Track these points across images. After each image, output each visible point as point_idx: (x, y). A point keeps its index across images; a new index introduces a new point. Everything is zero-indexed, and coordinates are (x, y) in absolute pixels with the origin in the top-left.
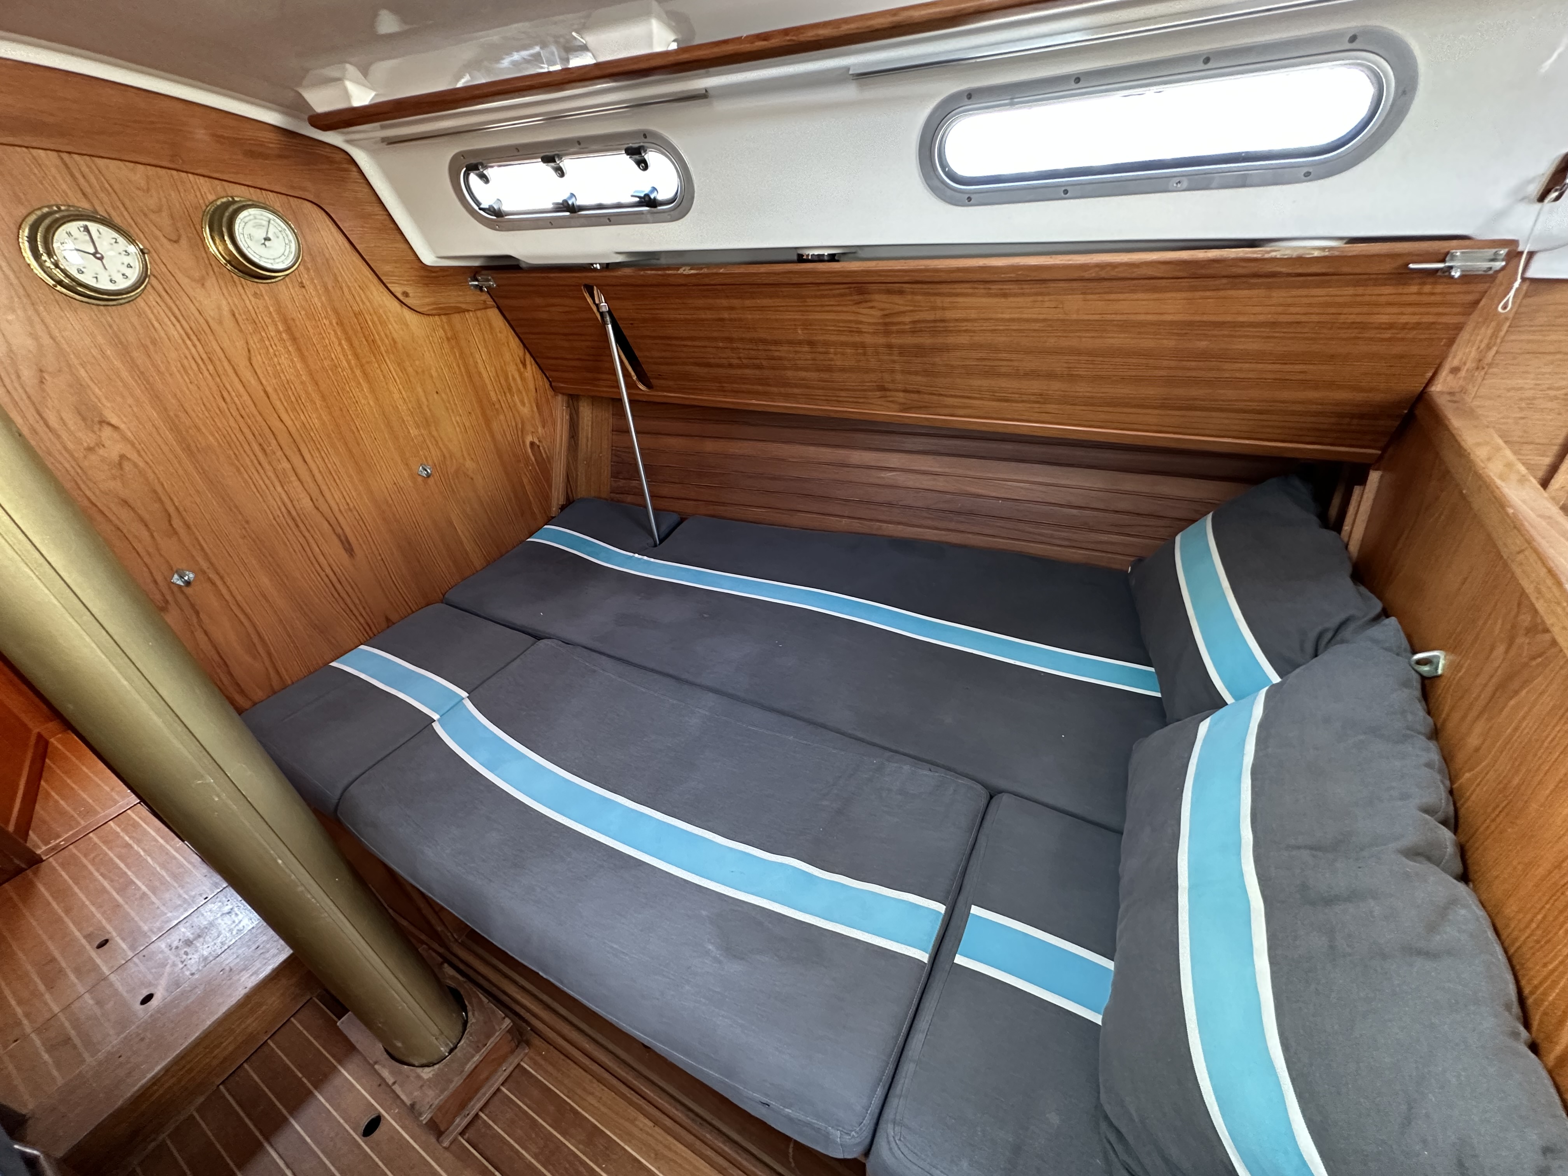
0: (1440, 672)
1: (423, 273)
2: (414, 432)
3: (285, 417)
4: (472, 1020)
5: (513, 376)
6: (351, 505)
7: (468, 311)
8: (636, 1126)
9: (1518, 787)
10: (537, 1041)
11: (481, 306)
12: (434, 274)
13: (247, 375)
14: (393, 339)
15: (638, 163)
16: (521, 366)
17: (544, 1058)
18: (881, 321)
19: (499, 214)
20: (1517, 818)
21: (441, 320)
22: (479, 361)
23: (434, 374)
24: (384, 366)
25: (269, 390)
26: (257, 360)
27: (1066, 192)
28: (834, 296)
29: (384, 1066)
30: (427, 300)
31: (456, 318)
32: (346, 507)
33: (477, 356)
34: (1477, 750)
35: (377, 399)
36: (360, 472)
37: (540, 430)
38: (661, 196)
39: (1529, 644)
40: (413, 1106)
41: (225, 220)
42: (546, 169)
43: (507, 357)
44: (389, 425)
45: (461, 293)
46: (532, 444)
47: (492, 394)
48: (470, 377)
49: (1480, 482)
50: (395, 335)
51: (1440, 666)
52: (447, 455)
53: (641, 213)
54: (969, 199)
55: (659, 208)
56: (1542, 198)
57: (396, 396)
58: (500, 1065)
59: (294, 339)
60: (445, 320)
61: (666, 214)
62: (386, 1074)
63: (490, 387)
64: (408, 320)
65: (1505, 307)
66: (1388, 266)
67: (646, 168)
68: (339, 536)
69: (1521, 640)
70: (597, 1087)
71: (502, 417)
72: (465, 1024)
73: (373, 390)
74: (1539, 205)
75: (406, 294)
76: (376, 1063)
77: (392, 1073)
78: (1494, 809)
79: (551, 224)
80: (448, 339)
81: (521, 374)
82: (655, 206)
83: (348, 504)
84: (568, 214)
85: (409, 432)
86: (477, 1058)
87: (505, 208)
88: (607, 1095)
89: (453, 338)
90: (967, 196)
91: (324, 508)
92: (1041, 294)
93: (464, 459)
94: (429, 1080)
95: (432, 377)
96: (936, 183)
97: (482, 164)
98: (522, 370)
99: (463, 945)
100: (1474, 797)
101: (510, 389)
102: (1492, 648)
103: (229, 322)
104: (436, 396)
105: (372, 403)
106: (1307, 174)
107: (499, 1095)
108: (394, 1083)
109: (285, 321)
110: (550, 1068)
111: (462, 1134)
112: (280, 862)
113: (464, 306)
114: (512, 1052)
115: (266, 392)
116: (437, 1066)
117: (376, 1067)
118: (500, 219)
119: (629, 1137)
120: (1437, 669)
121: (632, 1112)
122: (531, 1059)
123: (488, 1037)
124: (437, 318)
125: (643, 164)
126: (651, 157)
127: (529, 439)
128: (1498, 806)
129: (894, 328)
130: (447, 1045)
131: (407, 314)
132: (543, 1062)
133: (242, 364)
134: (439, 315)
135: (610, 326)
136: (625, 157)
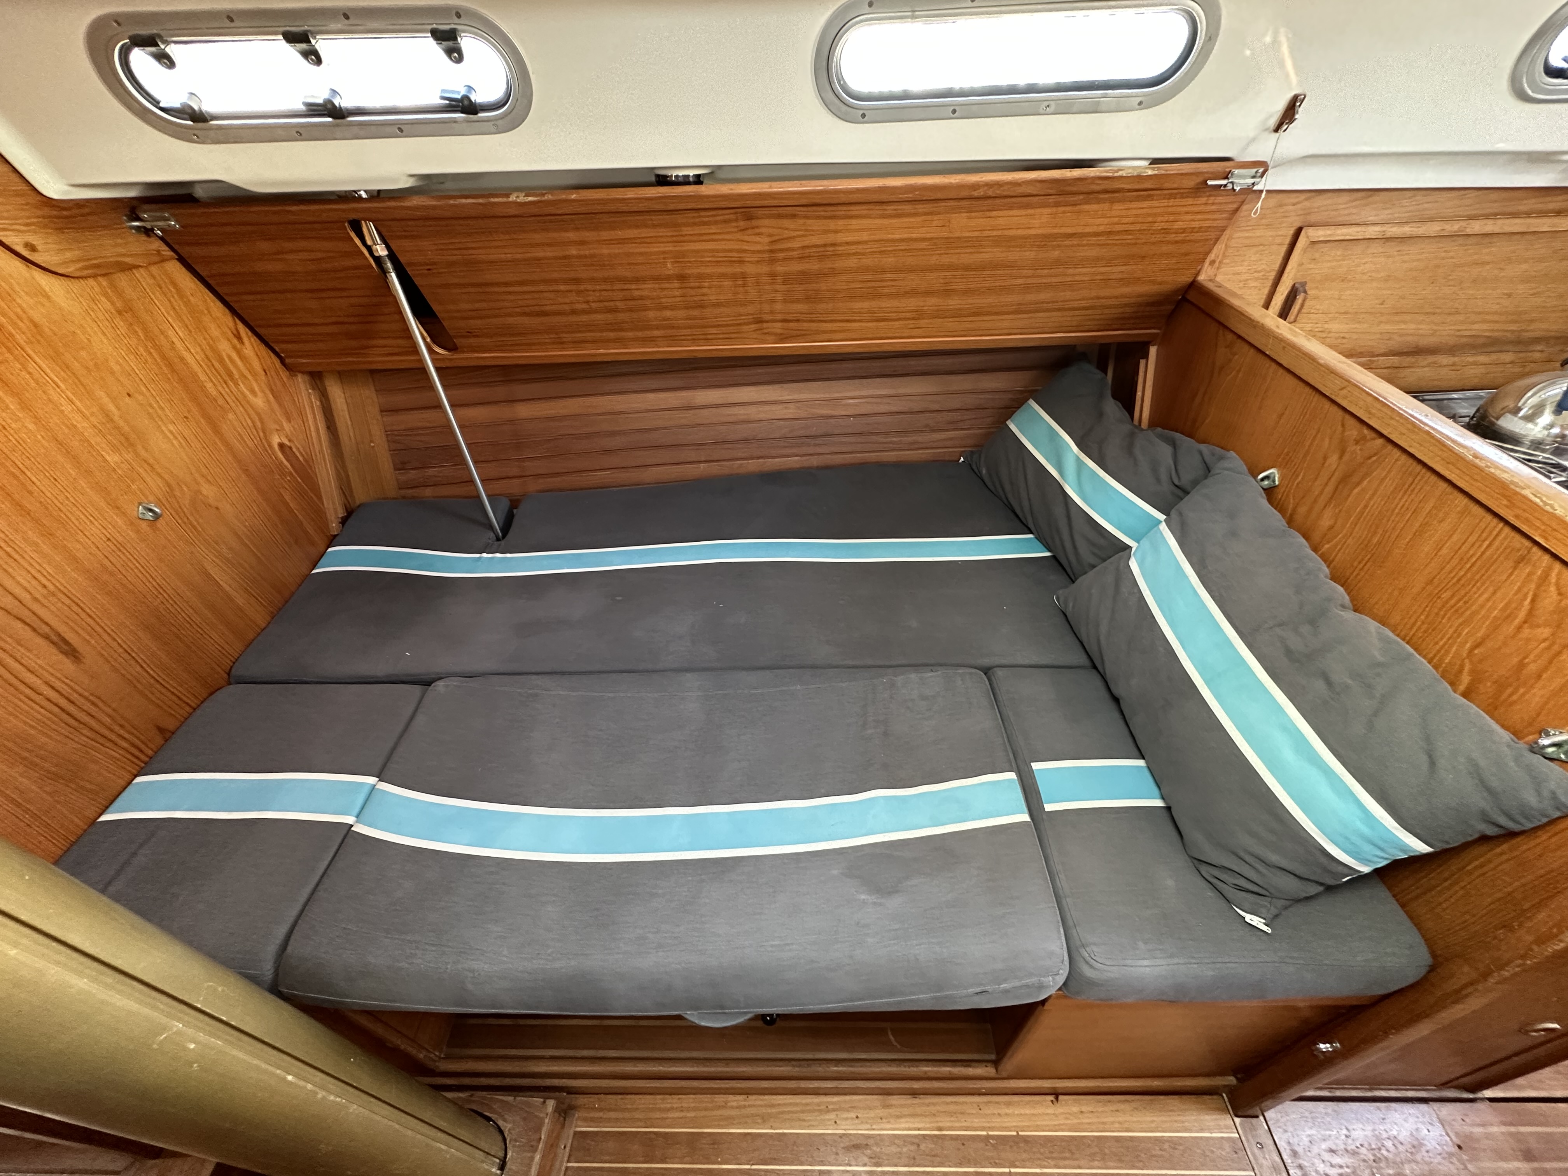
0: (1277, 483)
1: (46, 211)
2: (112, 458)
4: (504, 1124)
5: (229, 357)
6: (51, 587)
7: (137, 267)
8: (732, 1107)
9: (1379, 543)
10: (582, 1100)
11: (156, 259)
12: (65, 213)
14: (32, 321)
15: (449, 52)
16: (235, 341)
17: (601, 1110)
18: (767, 248)
19: (199, 117)
20: (1383, 562)
21: (100, 285)
22: (175, 340)
23: (116, 368)
24: (31, 366)
27: (954, 111)
28: (716, 223)
30: (68, 255)
31: (123, 280)
32: (45, 592)
33: (171, 333)
34: (1331, 528)
35: (36, 419)
36: (48, 534)
37: (285, 424)
38: (478, 98)
39: (1361, 450)
42: (290, 53)
43: (215, 332)
44: (68, 453)
45: (119, 241)
46: (281, 446)
47: (209, 385)
48: (170, 365)
49: (1283, 344)
50: (36, 316)
51: (1277, 479)
52: (173, 483)
53: (455, 121)
54: (863, 116)
55: (480, 115)
56: (1276, 130)
57: (67, 408)
58: (557, 1146)
60: (104, 283)
61: (491, 124)
63: (203, 377)
64: (47, 289)
65: (1255, 214)
66: (1191, 183)
67: (460, 59)
68: (46, 637)
69: (1352, 448)
70: (673, 1101)
71: (231, 416)
72: (502, 1135)
73: (25, 406)
74: (1277, 135)
75: (33, 248)
78: (1360, 563)
79: (300, 134)
80: (119, 312)
81: (239, 352)
82: (476, 113)
83: (45, 586)
84: (330, 119)
85: (106, 461)
87: (208, 106)
88: (688, 1101)
89: (126, 310)
90: (862, 112)
92: (931, 214)
93: (198, 484)
95: (113, 373)
96: (830, 96)
97: (160, 36)
98: (239, 346)
99: (448, 1057)
100: (1337, 560)
101: (230, 375)
102: (1325, 458)
104: (127, 399)
105: (31, 427)
106: (1140, 103)
110: (613, 1115)
113: (128, 260)
114: (565, 1124)
118: (200, 125)
119: (730, 1121)
120: (1274, 481)
121: (720, 1099)
122: (585, 1119)
123: (538, 1130)
124: (91, 282)
125: (455, 53)
126: (467, 43)
127: (276, 440)
128: (1363, 560)
129: (781, 255)
130: (493, 1164)
131: (44, 280)
132: (601, 1114)
134: (94, 276)
135: (393, 275)
136: (431, 42)
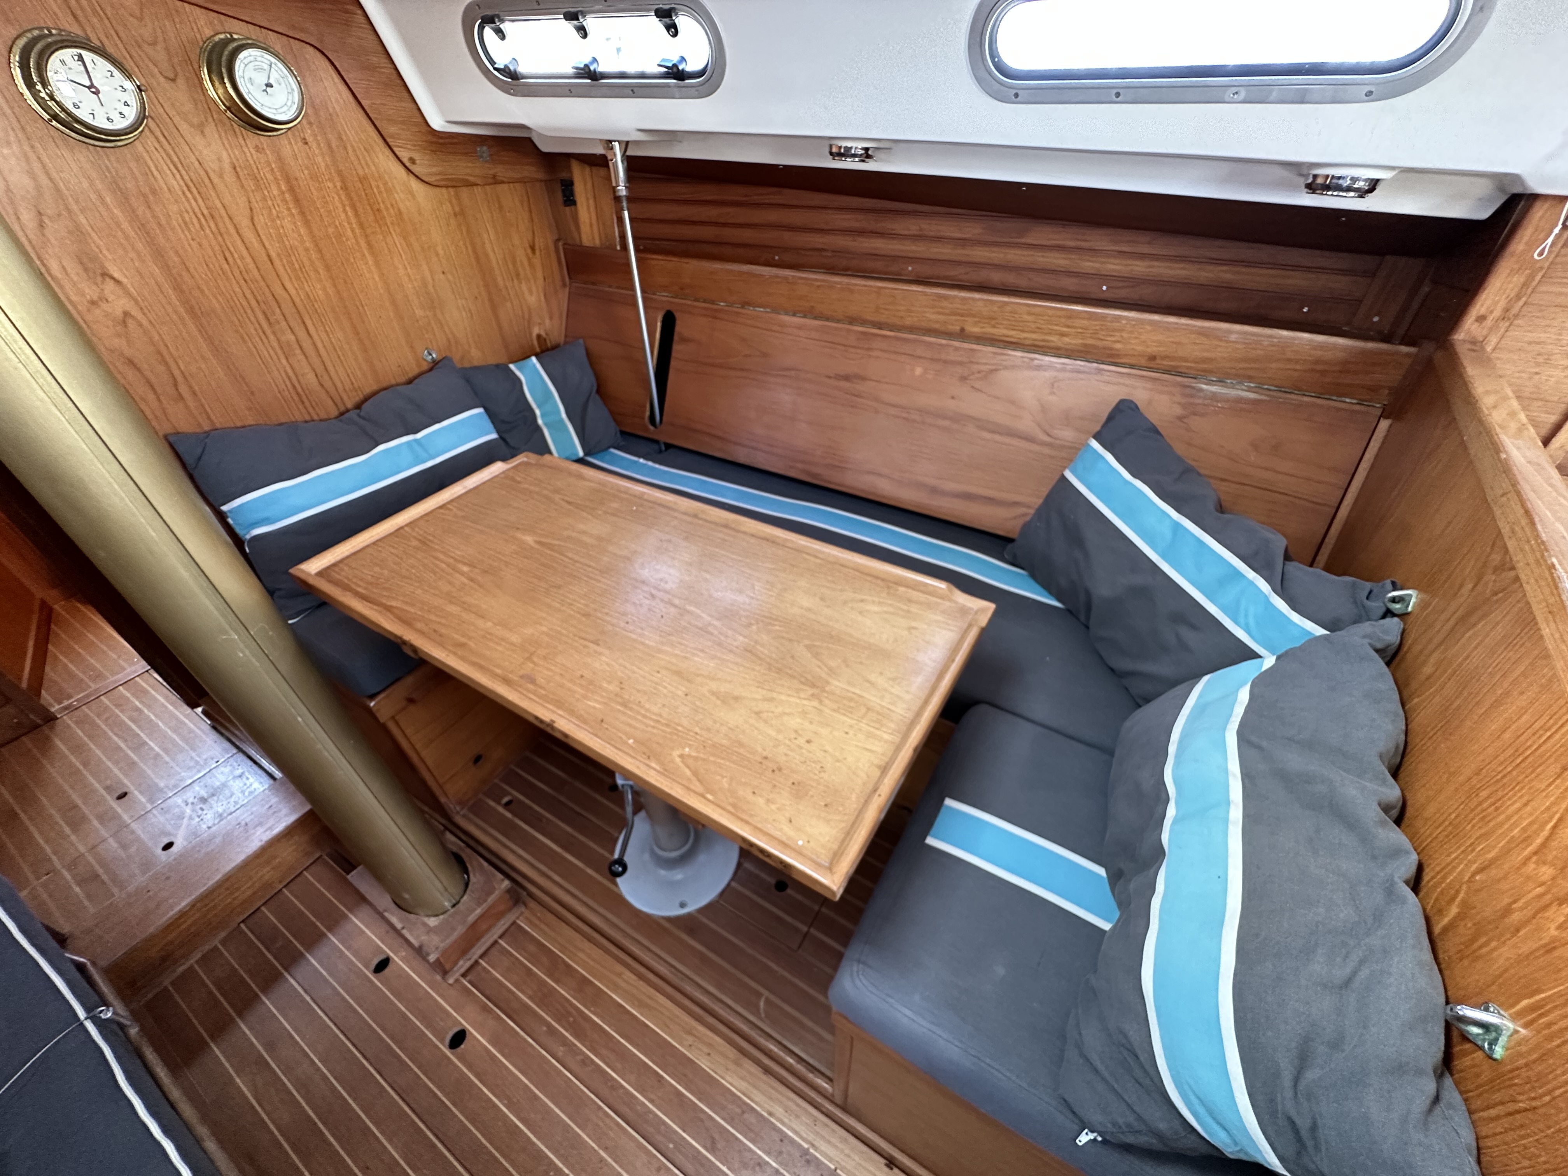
0: (1410, 609)
1: (430, 138)
2: (419, 313)
3: (288, 285)
4: (473, 879)
5: (521, 261)
6: (356, 385)
7: (477, 185)
8: (623, 979)
9: (1459, 708)
10: (532, 904)
11: (491, 181)
12: (441, 141)
13: (249, 235)
14: (399, 210)
15: (668, 28)
16: (529, 251)
17: (539, 919)
19: (514, 76)
20: (1451, 734)
21: (449, 193)
22: (487, 241)
23: (441, 252)
24: (389, 239)
25: (273, 254)
26: (260, 220)
27: (1118, 95)
29: (393, 914)
30: (434, 170)
31: (465, 192)
32: (351, 387)
33: (485, 236)
34: (1429, 678)
35: (382, 275)
36: (365, 351)
37: (547, 322)
38: (691, 66)
39: (1495, 581)
40: (421, 947)
41: (224, 58)
42: (568, 28)
43: (516, 241)
44: (394, 303)
45: (470, 165)
46: (539, 337)
47: (499, 279)
48: (477, 259)
49: (1481, 429)
50: (401, 206)
51: (1411, 604)
52: (452, 341)
53: (667, 86)
54: (1016, 95)
55: (687, 81)
57: (401, 272)
58: (498, 920)
59: (297, 201)
60: (452, 193)
61: (694, 89)
62: (394, 920)
63: (497, 272)
64: (415, 190)
65: (1540, 254)
67: (675, 34)
69: (1490, 577)
70: (587, 945)
71: (508, 304)
72: (467, 885)
73: (377, 263)
75: (412, 160)
76: (385, 911)
77: (401, 920)
78: (1432, 729)
79: (569, 92)
80: (455, 215)
81: (529, 260)
82: (683, 80)
83: (352, 384)
84: (589, 81)
85: (414, 313)
86: (479, 911)
87: (522, 69)
88: (597, 953)
89: (460, 214)
90: (1014, 91)
91: (328, 384)
93: (470, 346)
94: (435, 927)
95: (437, 255)
96: (983, 74)
97: (498, 16)
98: (531, 255)
99: (464, 816)
100: (1417, 719)
101: (518, 275)
102: (1461, 586)
103: (229, 177)
104: (442, 276)
105: (377, 279)
106: (1369, 93)
107: (497, 946)
108: (403, 928)
109: (288, 180)
110: (543, 926)
111: (464, 975)
112: (300, 719)
113: (471, 179)
114: (510, 910)
115: (269, 256)
116: (441, 917)
117: (386, 914)
118: (515, 82)
119: (616, 988)
120: (1408, 606)
121: (619, 968)
122: (527, 919)
123: (489, 894)
124: (444, 190)
125: (672, 29)
126: (682, 21)
127: (536, 331)
128: (1436, 726)
130: (450, 901)
131: (414, 184)
132: (538, 922)
133: (245, 223)
134: (447, 187)
136: (654, 20)
